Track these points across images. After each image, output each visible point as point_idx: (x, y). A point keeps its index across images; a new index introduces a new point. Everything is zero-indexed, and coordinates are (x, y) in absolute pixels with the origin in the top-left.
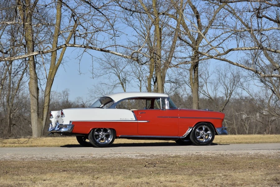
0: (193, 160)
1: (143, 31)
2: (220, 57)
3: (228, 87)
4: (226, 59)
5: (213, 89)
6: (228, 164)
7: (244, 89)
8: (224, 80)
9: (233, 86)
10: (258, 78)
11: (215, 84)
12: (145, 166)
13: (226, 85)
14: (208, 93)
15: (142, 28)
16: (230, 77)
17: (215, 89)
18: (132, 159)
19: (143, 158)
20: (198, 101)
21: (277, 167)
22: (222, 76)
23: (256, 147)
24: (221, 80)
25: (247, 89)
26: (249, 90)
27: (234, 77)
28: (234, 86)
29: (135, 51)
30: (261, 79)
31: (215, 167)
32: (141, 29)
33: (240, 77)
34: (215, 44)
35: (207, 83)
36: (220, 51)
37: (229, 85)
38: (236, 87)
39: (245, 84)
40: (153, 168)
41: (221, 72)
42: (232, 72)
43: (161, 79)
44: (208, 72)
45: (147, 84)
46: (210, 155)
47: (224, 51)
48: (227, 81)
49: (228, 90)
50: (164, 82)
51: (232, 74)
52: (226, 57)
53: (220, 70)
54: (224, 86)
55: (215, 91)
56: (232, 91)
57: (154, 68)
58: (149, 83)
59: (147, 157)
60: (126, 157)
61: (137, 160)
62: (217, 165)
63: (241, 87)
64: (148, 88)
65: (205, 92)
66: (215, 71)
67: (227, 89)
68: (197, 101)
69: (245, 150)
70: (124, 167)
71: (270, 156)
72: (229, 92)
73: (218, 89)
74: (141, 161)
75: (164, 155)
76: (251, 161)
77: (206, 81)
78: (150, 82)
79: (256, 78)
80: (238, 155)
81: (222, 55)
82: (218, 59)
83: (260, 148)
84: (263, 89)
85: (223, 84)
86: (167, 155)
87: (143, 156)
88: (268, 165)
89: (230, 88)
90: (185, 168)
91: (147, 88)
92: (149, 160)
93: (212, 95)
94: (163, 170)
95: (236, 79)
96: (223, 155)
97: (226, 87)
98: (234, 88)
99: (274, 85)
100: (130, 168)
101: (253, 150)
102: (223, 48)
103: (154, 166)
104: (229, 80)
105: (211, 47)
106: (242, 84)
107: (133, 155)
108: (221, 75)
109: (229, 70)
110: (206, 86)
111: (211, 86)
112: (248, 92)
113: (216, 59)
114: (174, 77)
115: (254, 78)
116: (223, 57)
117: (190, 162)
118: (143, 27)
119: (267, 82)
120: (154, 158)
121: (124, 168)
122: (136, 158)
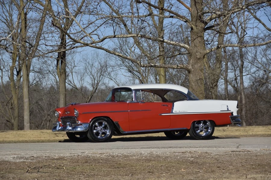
0: (81, 162)
1: (5, 17)
2: (96, 45)
3: (95, 77)
4: (102, 47)
5: (79, 79)
6: (122, 167)
7: (111, 79)
8: (91, 70)
9: (100, 76)
10: (125, 68)
11: (82, 74)
12: (27, 172)
13: (93, 75)
14: (74, 83)
15: (4, 13)
16: (97, 66)
17: (82, 79)
18: (10, 162)
19: (22, 160)
20: (66, 91)
21: (180, 171)
22: (89, 65)
23: (144, 145)
24: (88, 70)
25: (115, 79)
26: (117, 80)
27: (102, 67)
28: (102, 76)
29: (3, 38)
30: (129, 69)
31: (108, 171)
32: (4, 15)
33: (108, 67)
34: (89, 31)
35: (74, 73)
36: (95, 38)
37: (96, 74)
38: (103, 77)
39: (112, 74)
40: (37, 174)
41: (88, 61)
42: (100, 61)
43: (26, 69)
44: (74, 61)
45: (9, 74)
46: (100, 157)
47: (99, 38)
48: (94, 71)
49: (95, 81)
50: (29, 72)
51: (100, 63)
52: (103, 44)
53: (87, 59)
54: (91, 76)
55: (82, 81)
56: (99, 81)
57: (17, 56)
58: (11, 72)
59: (27, 159)
60: (2, 160)
61: (15, 163)
62: (110, 169)
63: (108, 77)
64: (11, 78)
65: (71, 82)
66: (82, 60)
67: (94, 79)
68: (64, 92)
69: (132, 149)
70: (2, 172)
71: (168, 157)
72: (96, 82)
73: (85, 79)
74: (21, 165)
75: (46, 157)
76: (148, 164)
77: (72, 70)
78: (13, 71)
79: (124, 68)
80: (131, 156)
81: (97, 42)
82: (94, 47)
83: (149, 146)
84: (130, 79)
85: (89, 74)
86: (49, 157)
87: (21, 158)
88: (169, 168)
89: (97, 78)
90: (74, 173)
91: (9, 78)
92: (30, 164)
93: (78, 86)
94: (49, 176)
95: (103, 69)
96: (113, 156)
97: (93, 76)
98: (101, 79)
99: (142, 75)
100: (10, 175)
101: (142, 148)
102: (98, 35)
103: (38, 171)
104: (96, 69)
105: (85, 34)
106: (109, 74)
107: (9, 157)
108: (87, 64)
109: (96, 59)
110: (71, 75)
111: (77, 76)
112: (116, 82)
113: (92, 47)
114: (38, 66)
115: (122, 67)
116: (99, 45)
117: (79, 165)
118: (6, 13)
119: (135, 72)
120: (34, 161)
121: (3, 174)
122: (14, 161)
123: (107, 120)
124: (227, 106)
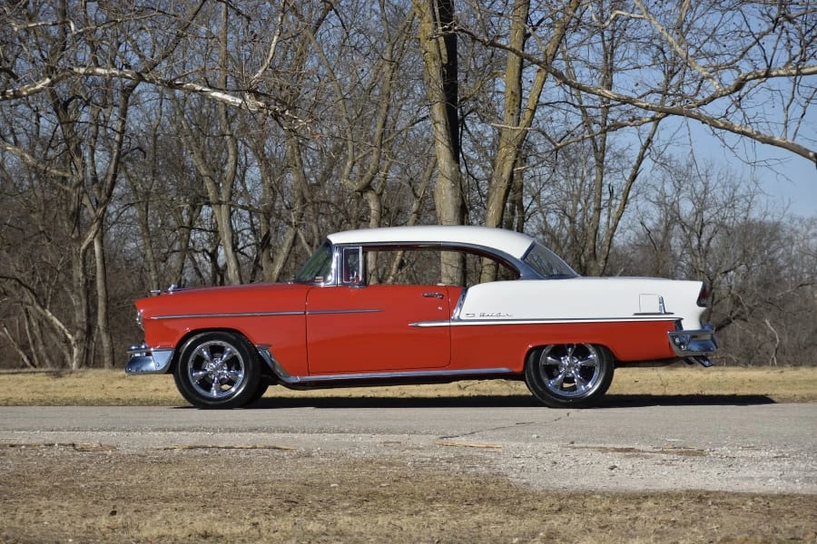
123: (234, 338)
124: (662, 301)
